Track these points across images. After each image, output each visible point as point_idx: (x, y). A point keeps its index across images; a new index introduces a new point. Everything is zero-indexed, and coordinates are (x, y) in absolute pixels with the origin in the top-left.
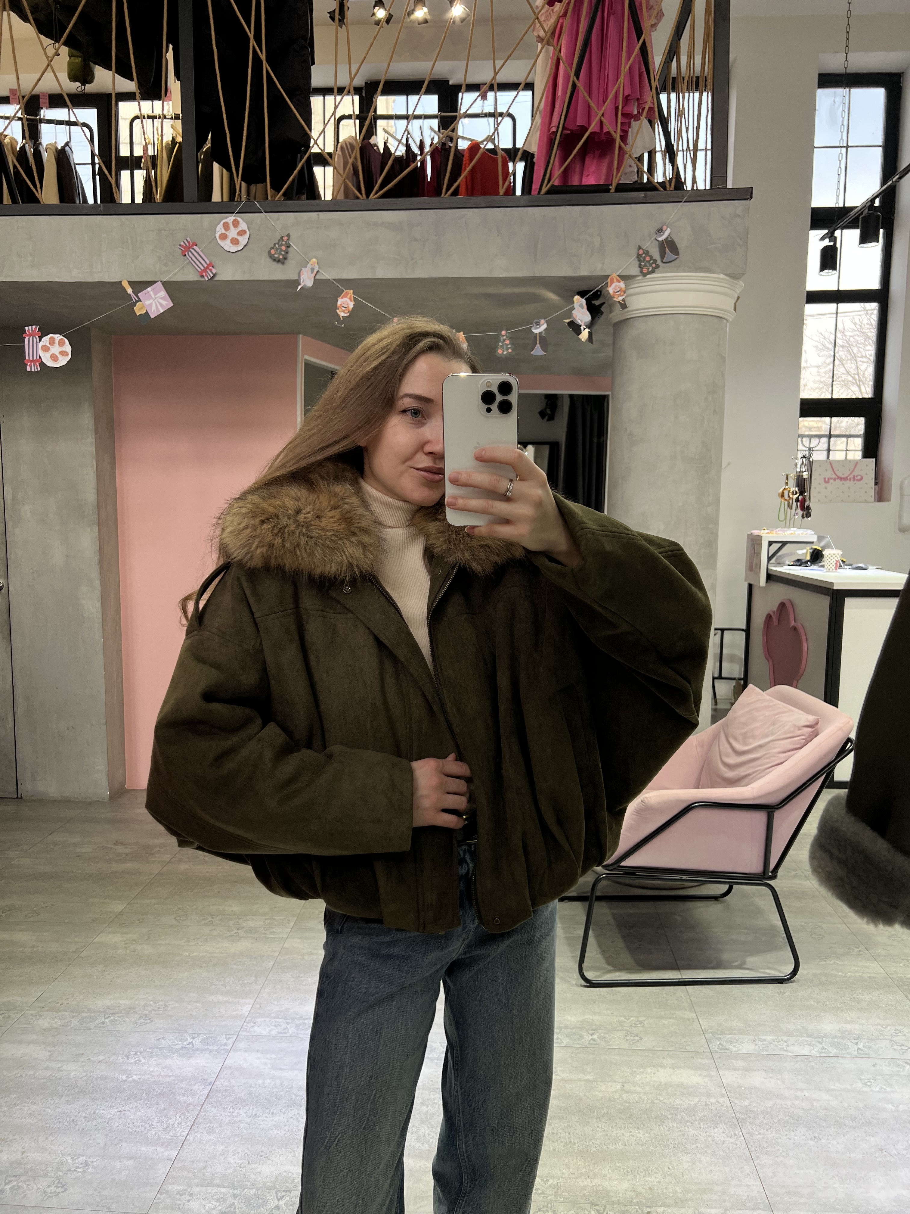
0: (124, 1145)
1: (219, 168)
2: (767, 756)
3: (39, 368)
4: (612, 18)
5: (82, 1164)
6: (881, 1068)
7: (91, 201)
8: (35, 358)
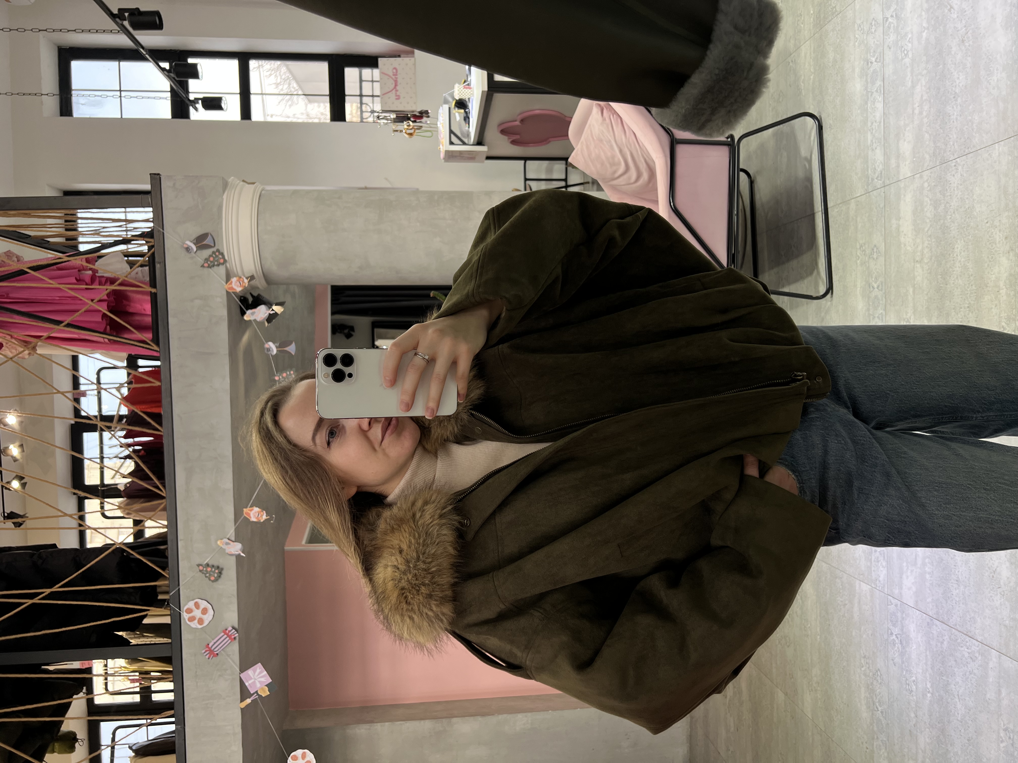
0: (988, 696)
2: (629, 146)
4: (11, 295)
5: (1006, 734)
6: (891, 42)
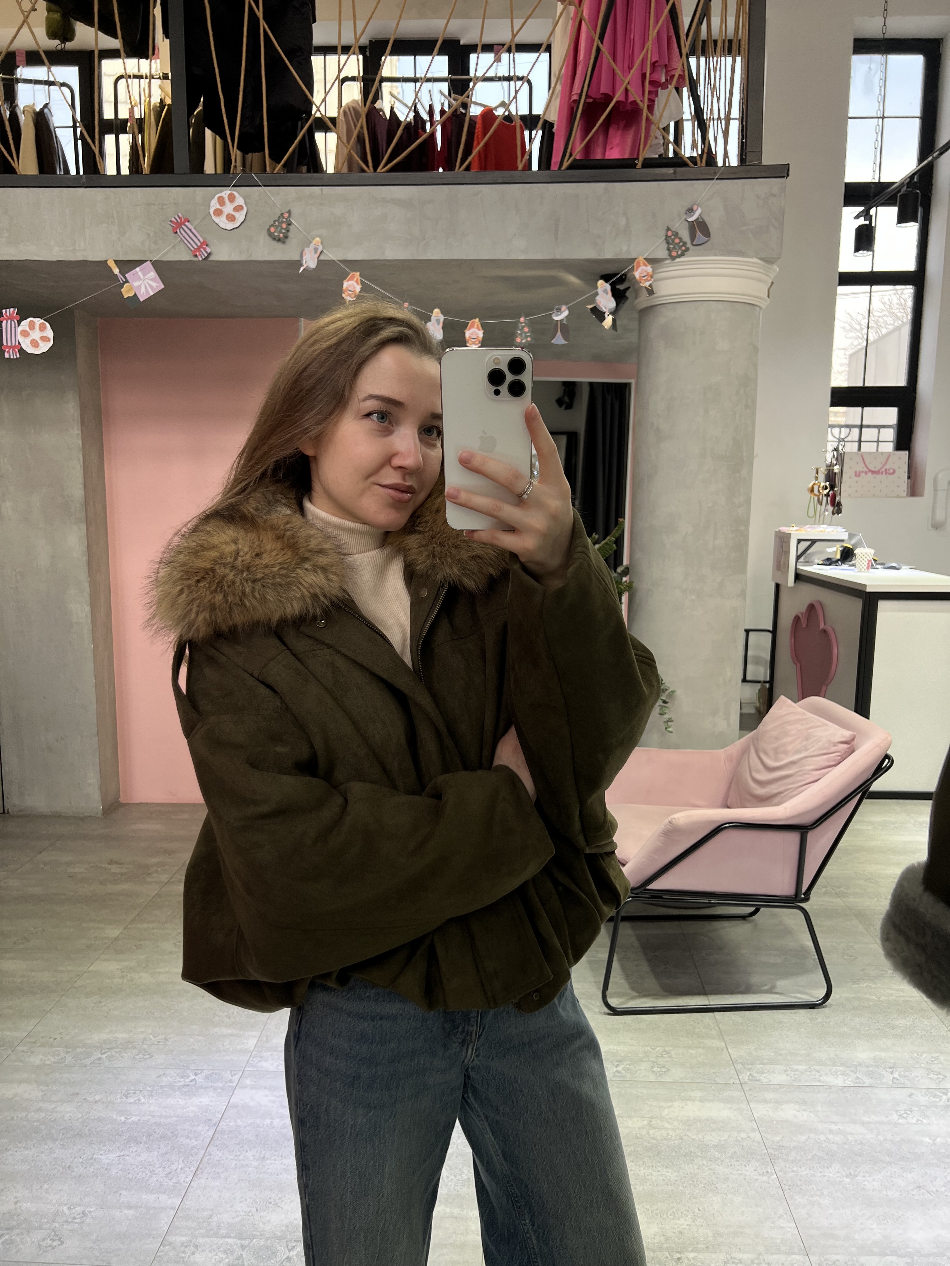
0: (124, 1193)
1: (212, 135)
2: (800, 773)
3: (18, 354)
5: (79, 1214)
6: (917, 1098)
7: (73, 172)
8: (13, 344)
